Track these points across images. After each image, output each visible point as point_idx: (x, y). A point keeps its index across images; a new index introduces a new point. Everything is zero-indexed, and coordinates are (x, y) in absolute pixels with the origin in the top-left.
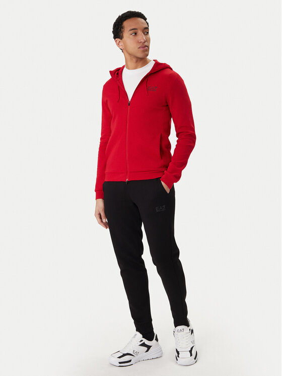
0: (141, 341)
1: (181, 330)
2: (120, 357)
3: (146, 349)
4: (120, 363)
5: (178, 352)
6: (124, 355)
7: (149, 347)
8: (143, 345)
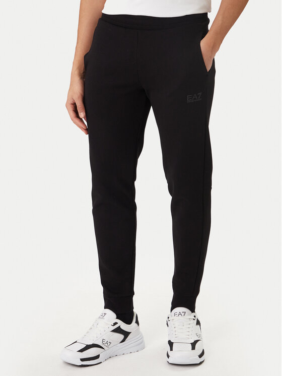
0: (115, 324)
1: (180, 314)
2: (81, 351)
3: (122, 337)
4: (82, 360)
5: (171, 344)
6: (88, 347)
7: (126, 334)
8: (118, 330)
